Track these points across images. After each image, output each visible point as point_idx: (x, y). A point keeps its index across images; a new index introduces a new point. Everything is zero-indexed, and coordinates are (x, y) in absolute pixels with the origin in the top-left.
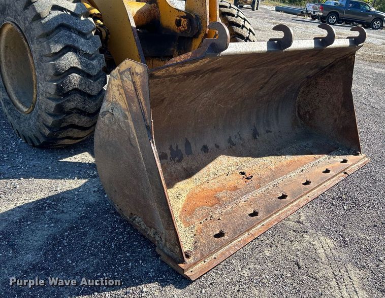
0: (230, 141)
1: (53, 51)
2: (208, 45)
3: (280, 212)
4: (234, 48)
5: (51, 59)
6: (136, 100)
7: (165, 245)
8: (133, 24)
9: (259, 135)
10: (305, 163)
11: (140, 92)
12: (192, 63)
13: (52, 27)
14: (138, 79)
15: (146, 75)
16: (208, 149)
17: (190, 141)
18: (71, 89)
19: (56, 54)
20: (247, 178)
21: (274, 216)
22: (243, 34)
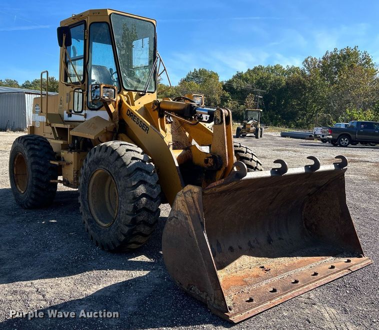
0: (249, 244)
1: (133, 184)
2: (235, 175)
3: (294, 292)
4: (250, 175)
5: (130, 189)
6: (194, 207)
7: (214, 302)
8: (177, 165)
9: (273, 242)
10: (314, 262)
11: (197, 203)
12: (226, 185)
13: (133, 170)
14: (195, 196)
15: (201, 193)
16: (233, 250)
17: (220, 242)
18: (141, 207)
19: (134, 186)
20: (266, 270)
21: (289, 294)
22: (252, 165)
